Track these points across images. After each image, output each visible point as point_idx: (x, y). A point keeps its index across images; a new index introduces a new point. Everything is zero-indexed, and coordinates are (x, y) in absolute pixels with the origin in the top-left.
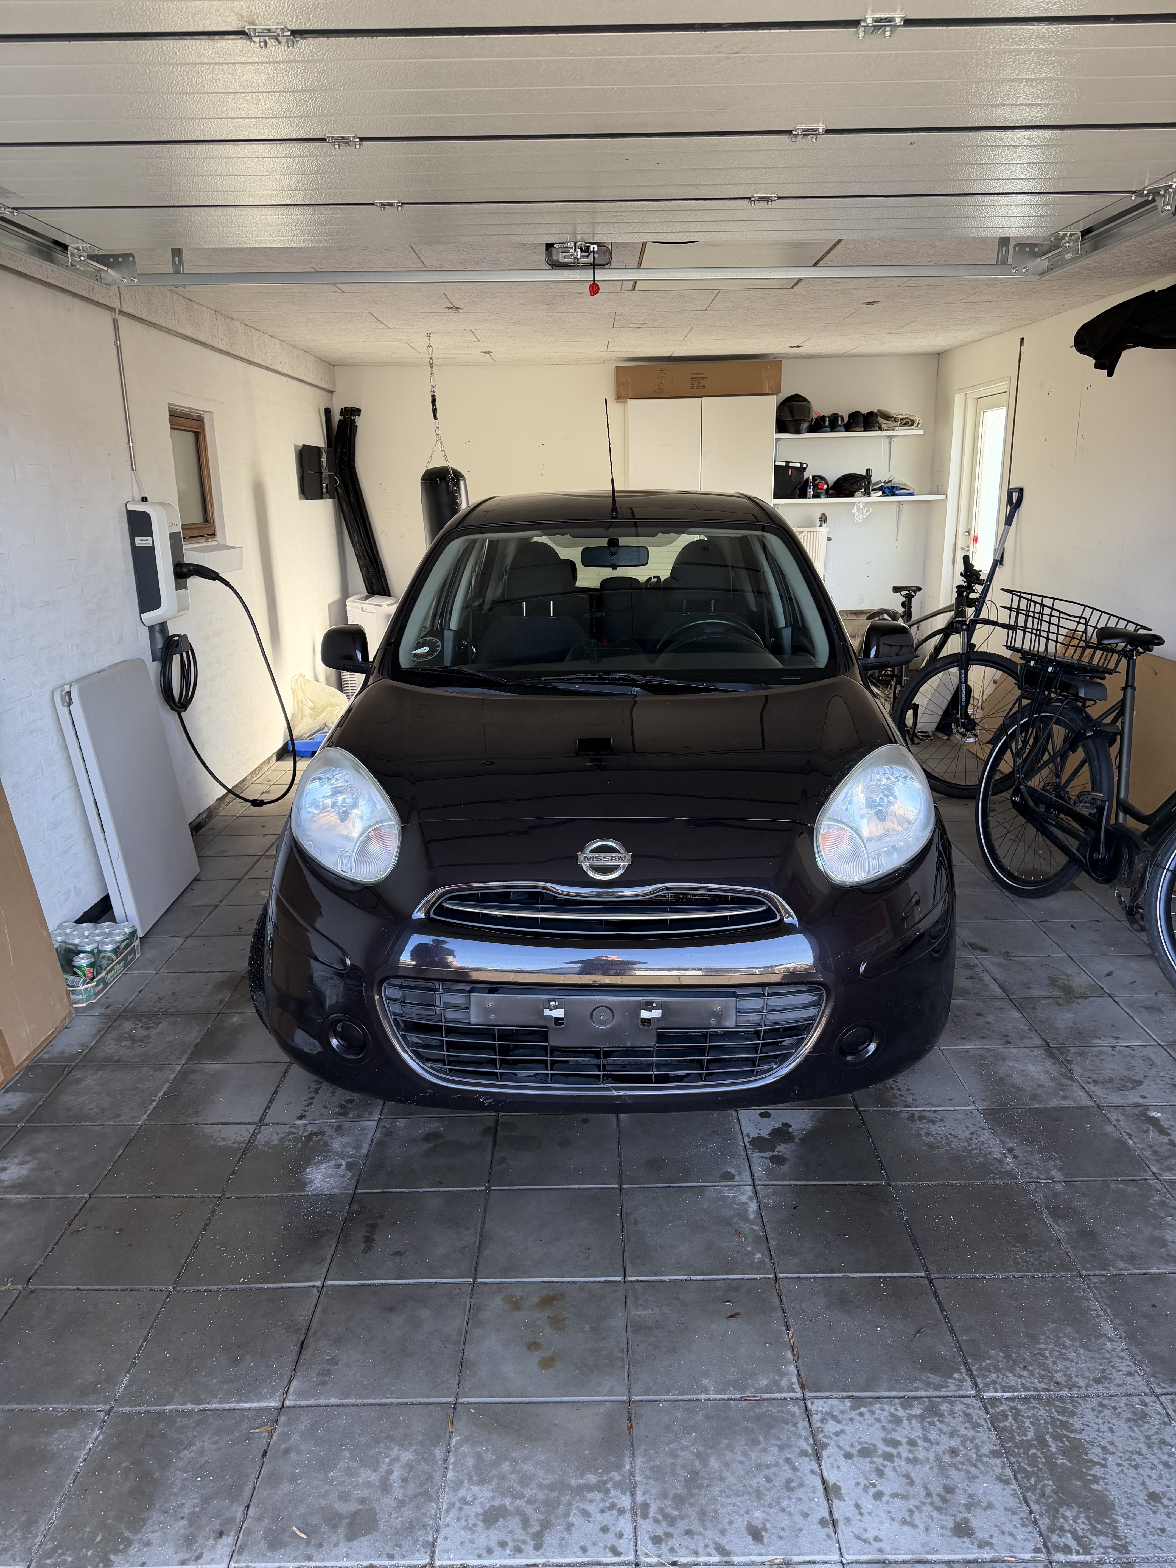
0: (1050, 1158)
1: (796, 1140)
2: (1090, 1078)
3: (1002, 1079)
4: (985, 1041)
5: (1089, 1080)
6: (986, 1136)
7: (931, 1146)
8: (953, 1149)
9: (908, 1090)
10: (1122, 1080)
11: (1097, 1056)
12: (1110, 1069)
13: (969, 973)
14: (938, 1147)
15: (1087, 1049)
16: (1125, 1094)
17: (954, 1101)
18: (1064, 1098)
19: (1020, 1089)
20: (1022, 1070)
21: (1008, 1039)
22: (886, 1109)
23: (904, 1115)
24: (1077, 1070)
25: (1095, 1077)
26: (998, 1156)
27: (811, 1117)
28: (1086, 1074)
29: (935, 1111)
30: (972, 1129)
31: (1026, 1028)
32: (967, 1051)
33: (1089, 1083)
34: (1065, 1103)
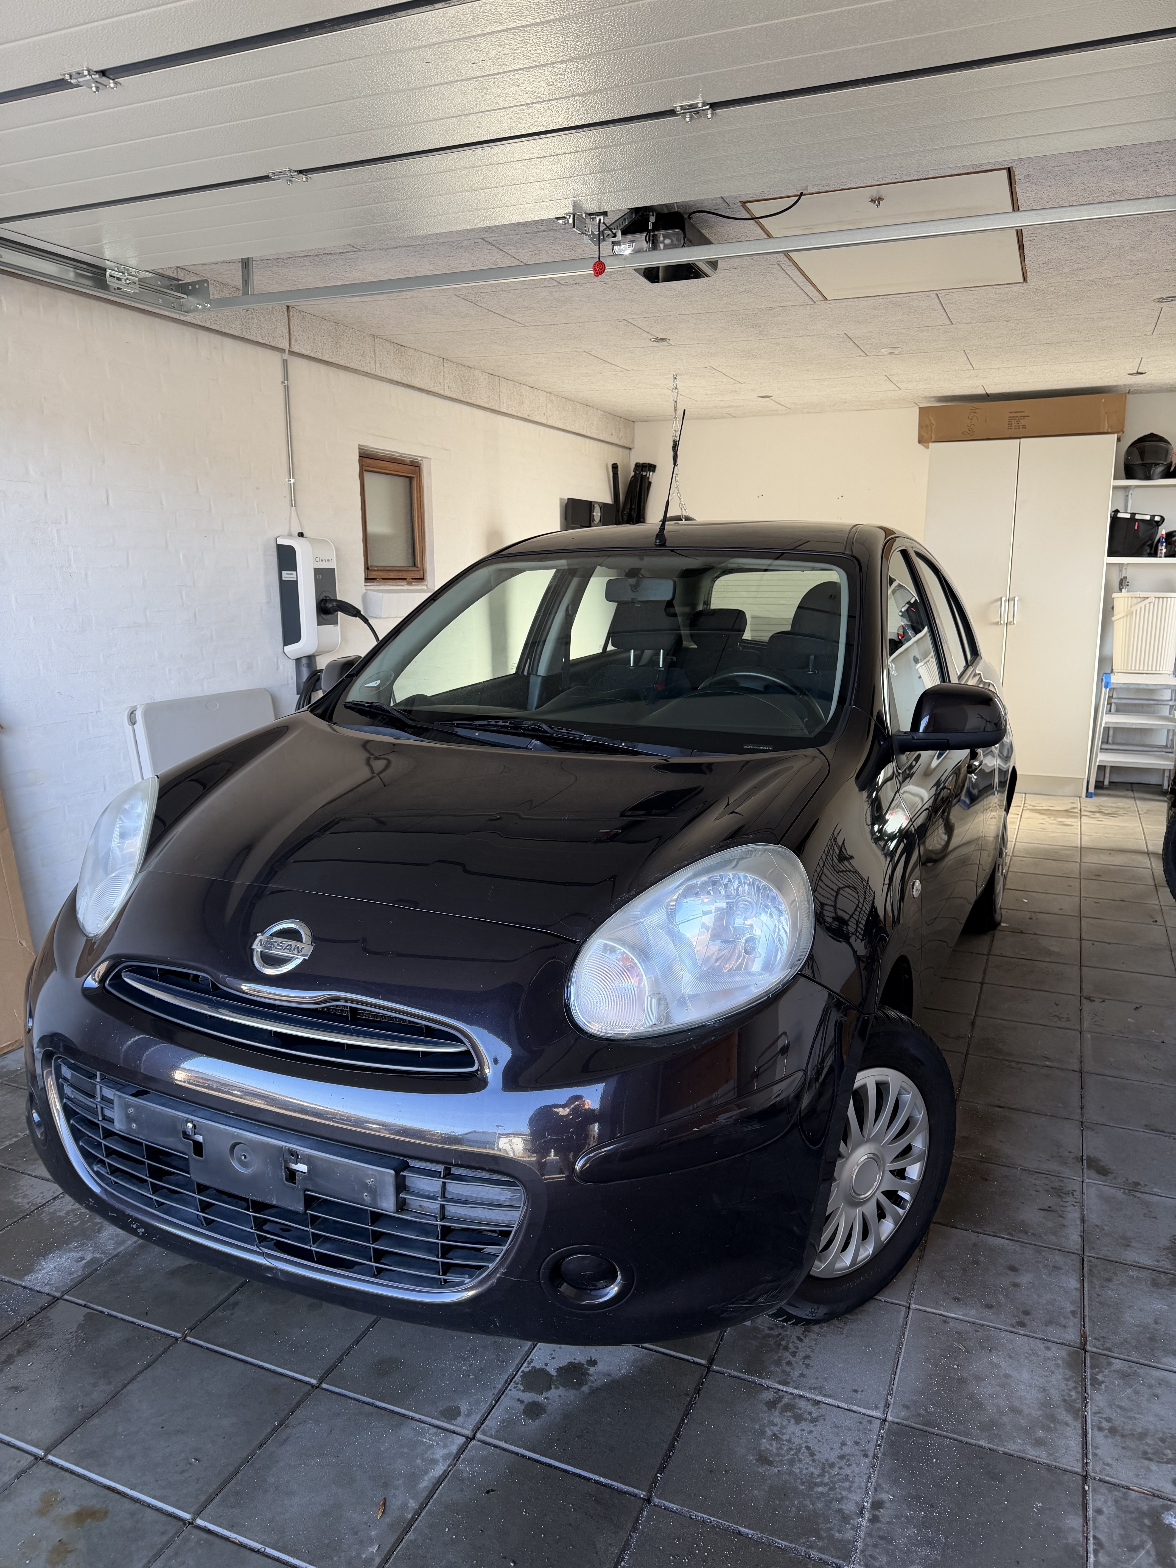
0: (929, 1542)
1: (585, 1389)
2: (1108, 1420)
3: (962, 1381)
4: (988, 1313)
5: (1105, 1425)
6: (859, 1469)
7: (764, 1459)
8: (791, 1473)
9: (807, 1357)
10: (1163, 1440)
11: (1150, 1387)
12: (1156, 1415)
13: (1050, 1201)
14: (770, 1463)
15: (1142, 1371)
16: (1148, 1469)
17: (859, 1395)
18: (1039, 1443)
19: (978, 1406)
20: (1007, 1376)
21: (1026, 1320)
22: (751, 1378)
23: (769, 1395)
24: (1098, 1400)
25: (1118, 1421)
26: (849, 1507)
27: (636, 1361)
28: (1108, 1412)
29: (817, 1403)
30: (846, 1450)
31: (1069, 1307)
32: (945, 1320)
33: (1100, 1429)
34: (1032, 1453)
